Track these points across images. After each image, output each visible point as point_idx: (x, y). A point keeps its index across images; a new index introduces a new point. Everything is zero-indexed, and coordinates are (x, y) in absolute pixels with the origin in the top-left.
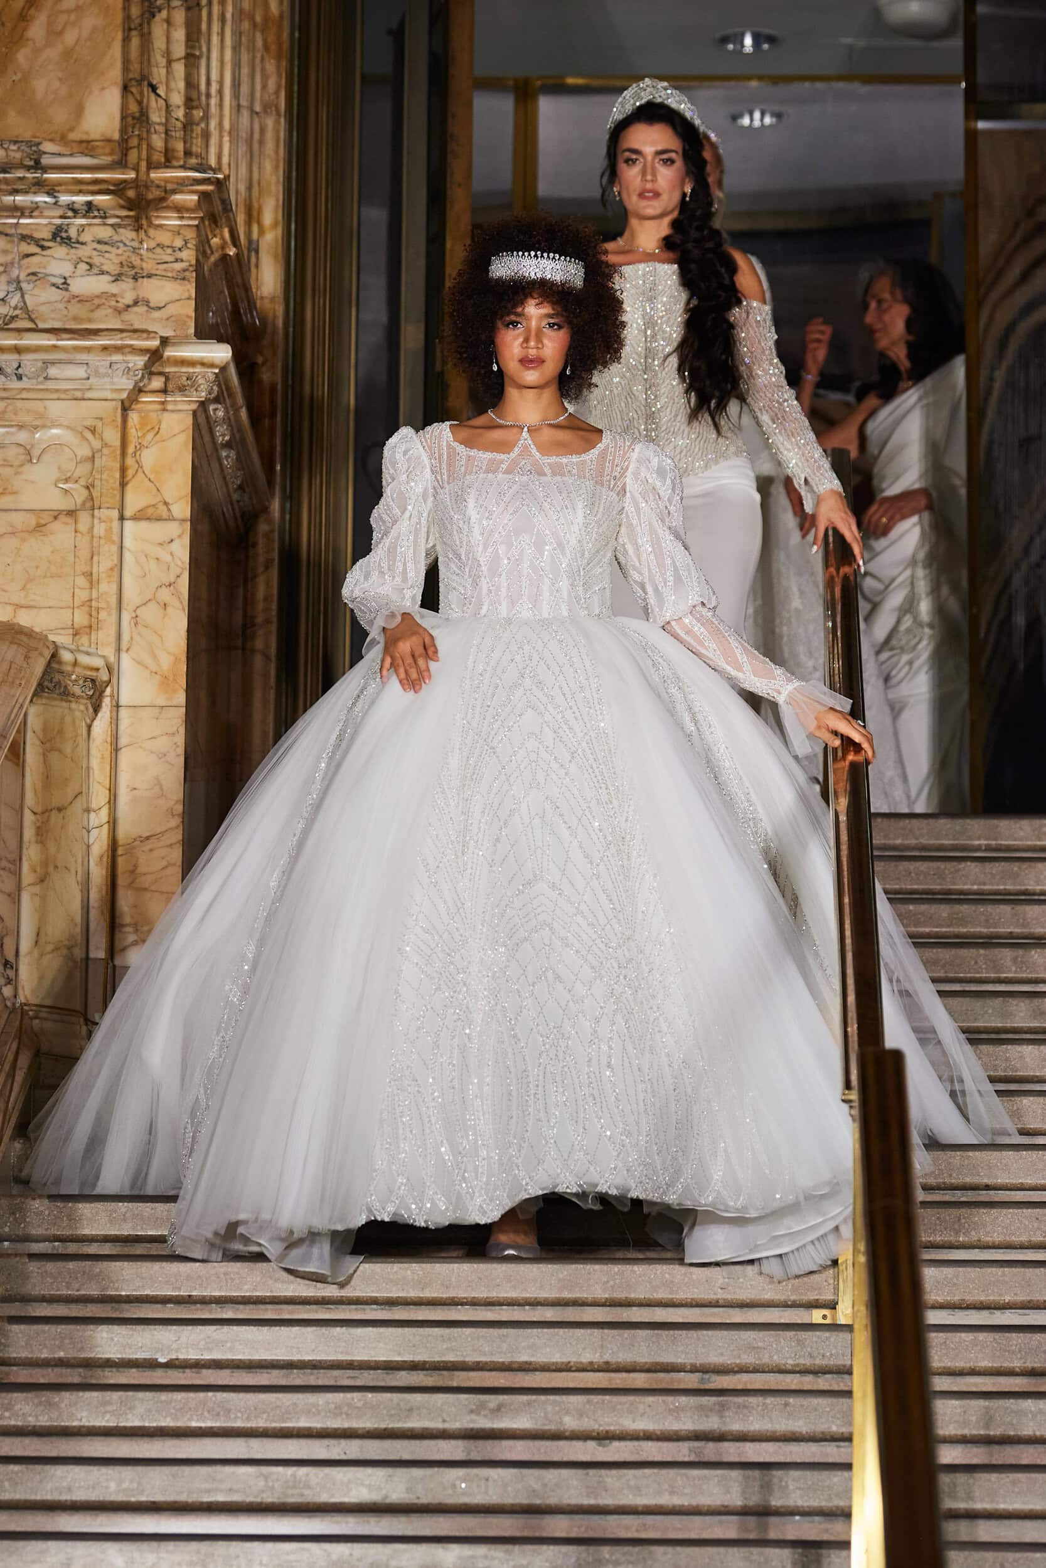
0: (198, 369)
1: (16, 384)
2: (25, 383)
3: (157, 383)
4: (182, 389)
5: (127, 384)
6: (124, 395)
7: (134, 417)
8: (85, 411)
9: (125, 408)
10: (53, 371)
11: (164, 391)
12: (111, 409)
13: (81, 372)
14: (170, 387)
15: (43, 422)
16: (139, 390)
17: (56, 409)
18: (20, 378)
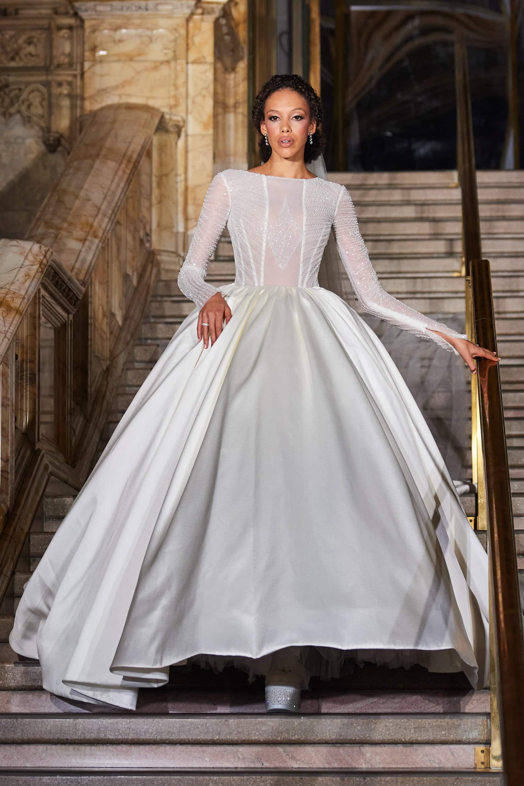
0: (214, 6)
1: (145, 13)
2: (149, 12)
3: (199, 11)
4: (209, 13)
5: (187, 12)
6: (187, 16)
7: (191, 25)
8: (173, 23)
9: (188, 20)
10: (160, 7)
11: (203, 14)
12: (182, 21)
13: (169, 7)
14: (205, 11)
15: (156, 27)
16: (192, 14)
17: (162, 22)
18: (147, 9)
